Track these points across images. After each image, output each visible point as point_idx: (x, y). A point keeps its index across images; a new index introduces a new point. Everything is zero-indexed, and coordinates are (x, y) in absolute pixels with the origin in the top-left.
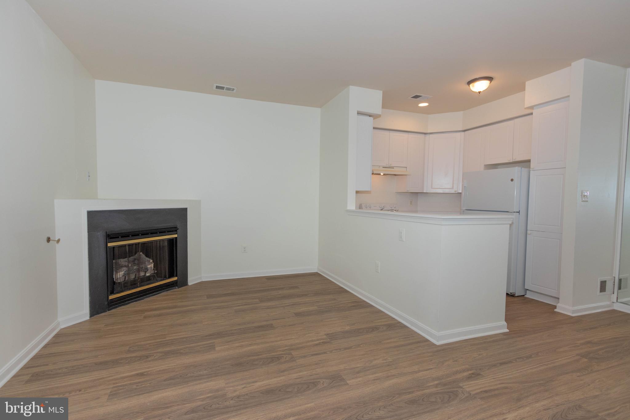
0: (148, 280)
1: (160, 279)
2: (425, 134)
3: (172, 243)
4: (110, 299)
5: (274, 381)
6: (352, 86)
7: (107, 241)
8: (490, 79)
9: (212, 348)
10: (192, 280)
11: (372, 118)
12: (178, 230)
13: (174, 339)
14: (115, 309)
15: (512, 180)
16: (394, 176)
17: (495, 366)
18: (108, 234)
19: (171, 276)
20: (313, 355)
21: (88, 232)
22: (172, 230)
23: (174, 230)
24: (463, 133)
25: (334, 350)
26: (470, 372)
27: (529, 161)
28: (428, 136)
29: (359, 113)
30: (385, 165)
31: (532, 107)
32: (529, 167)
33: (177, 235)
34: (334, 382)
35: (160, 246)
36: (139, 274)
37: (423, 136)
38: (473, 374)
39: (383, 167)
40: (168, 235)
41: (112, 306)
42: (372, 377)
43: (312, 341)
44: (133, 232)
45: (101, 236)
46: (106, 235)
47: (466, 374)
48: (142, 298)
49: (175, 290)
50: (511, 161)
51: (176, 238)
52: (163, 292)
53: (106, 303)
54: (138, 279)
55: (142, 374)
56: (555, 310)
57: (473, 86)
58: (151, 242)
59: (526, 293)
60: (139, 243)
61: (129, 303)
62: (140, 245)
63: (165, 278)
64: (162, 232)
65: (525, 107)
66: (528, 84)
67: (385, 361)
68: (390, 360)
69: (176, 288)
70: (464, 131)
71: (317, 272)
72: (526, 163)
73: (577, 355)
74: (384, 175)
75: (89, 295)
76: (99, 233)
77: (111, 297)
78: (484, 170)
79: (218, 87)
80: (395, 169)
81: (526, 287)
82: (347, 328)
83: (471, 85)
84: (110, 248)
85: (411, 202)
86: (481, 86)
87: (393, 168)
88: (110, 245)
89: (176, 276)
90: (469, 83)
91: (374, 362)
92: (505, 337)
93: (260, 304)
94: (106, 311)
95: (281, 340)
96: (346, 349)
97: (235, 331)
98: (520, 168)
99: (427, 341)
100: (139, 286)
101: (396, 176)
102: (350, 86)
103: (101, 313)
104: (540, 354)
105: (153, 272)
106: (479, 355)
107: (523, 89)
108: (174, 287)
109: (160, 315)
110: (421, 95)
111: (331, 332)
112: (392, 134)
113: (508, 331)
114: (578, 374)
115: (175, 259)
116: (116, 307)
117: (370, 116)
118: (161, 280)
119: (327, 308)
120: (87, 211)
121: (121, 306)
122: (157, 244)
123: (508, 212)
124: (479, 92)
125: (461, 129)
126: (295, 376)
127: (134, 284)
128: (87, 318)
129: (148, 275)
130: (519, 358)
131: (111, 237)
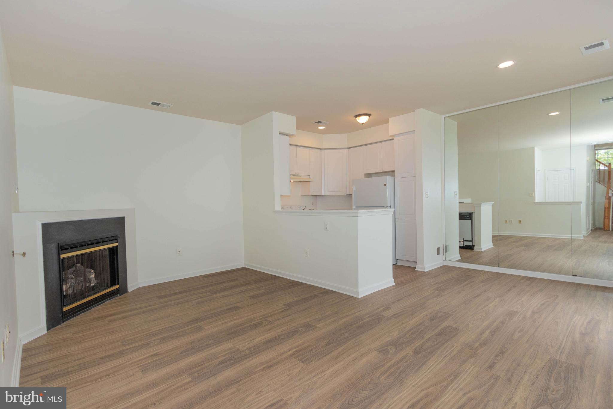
0: (94, 290)
1: (103, 288)
2: (321, 149)
3: (113, 252)
4: (64, 311)
5: (268, 336)
6: (275, 112)
7: (60, 252)
8: (369, 115)
9: (200, 329)
10: (131, 287)
11: (288, 137)
12: (118, 239)
13: (161, 329)
14: (68, 321)
15: (385, 185)
16: (300, 183)
17: (395, 302)
18: (60, 246)
19: (113, 284)
20: (283, 318)
21: (43, 245)
22: (112, 239)
23: (115, 239)
24: (347, 150)
25: (297, 312)
26: (384, 307)
27: (394, 171)
28: (323, 151)
29: (280, 133)
30: (294, 174)
31: (393, 136)
32: (394, 176)
33: (117, 243)
34: (308, 328)
35: (102, 256)
36: (85, 285)
37: (319, 150)
38: (385, 308)
39: (293, 176)
40: (110, 244)
41: (65, 318)
42: (330, 321)
43: (277, 310)
44: (80, 243)
45: (53, 247)
46: (59, 247)
47: (381, 309)
48: (89, 309)
49: (118, 297)
50: (381, 171)
51: (117, 246)
52: (108, 300)
53: (61, 315)
54: (85, 289)
55: (156, 355)
56: (415, 270)
57: (359, 119)
58: (95, 252)
59: (397, 262)
60: (85, 254)
61: (79, 314)
62: (86, 256)
63: (108, 287)
64: (104, 241)
65: (390, 135)
66: (391, 120)
67: (333, 312)
68: (336, 311)
69: (118, 296)
70: (348, 148)
71: (244, 267)
72: (392, 173)
73: (433, 290)
74: (294, 181)
75: (46, 309)
76: (52, 245)
77: (65, 309)
78: (364, 178)
79: (154, 103)
80: (302, 177)
81: (397, 258)
82: (296, 299)
83: (357, 118)
84: (63, 259)
85: (312, 203)
86: (363, 120)
87: (300, 176)
88: (62, 256)
89: (118, 284)
90: (356, 116)
91: (327, 314)
92: (394, 287)
93: (213, 296)
94: (61, 324)
95: (253, 314)
96: (303, 310)
97: (210, 315)
98: (389, 177)
99: (352, 297)
100: (86, 296)
101: (301, 183)
102: (273, 112)
103: (57, 325)
104: (415, 293)
105: (95, 282)
106: (385, 299)
107: (387, 122)
108: (116, 295)
109: (124, 318)
110: (322, 121)
111: (286, 303)
112: (299, 149)
113: (395, 284)
114: (436, 298)
115: (116, 267)
116: (68, 319)
117: (287, 135)
118: (105, 289)
119: (272, 289)
120: (42, 223)
121: (72, 317)
122: (100, 253)
123: (384, 207)
124: (363, 124)
125: (346, 147)
126: (280, 330)
127: (82, 295)
128: (45, 332)
129: (92, 285)
130: (406, 297)
131: (62, 248)
